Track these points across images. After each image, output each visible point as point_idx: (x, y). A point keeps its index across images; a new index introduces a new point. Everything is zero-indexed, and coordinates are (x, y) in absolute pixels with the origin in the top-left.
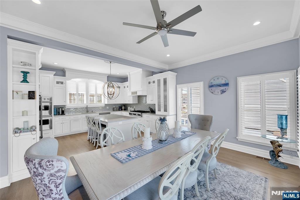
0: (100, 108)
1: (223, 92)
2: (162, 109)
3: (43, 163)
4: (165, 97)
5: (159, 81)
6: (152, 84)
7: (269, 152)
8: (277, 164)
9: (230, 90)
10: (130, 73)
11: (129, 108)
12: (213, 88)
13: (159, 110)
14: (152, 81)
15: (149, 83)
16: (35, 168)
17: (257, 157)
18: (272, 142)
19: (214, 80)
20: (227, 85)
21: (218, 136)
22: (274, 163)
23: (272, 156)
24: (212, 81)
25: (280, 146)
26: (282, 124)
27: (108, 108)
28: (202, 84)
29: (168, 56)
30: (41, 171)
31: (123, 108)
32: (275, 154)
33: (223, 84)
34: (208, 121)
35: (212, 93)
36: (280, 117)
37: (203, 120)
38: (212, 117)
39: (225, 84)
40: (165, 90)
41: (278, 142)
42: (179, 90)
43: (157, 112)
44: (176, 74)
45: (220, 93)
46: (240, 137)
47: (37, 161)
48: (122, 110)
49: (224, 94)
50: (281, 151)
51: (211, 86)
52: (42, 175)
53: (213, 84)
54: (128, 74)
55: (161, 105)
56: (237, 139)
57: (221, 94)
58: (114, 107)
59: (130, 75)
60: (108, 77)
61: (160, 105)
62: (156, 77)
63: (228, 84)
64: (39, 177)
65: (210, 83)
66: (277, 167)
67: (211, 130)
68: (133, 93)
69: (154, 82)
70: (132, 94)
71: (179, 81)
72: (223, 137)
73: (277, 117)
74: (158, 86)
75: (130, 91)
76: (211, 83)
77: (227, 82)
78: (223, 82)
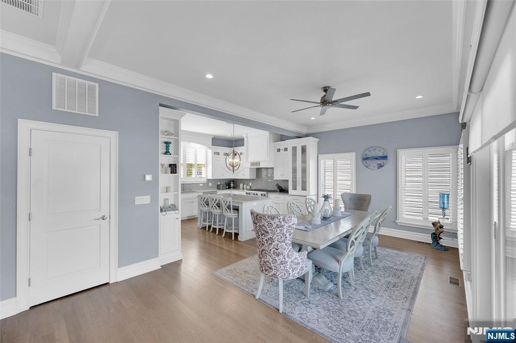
0: (201, 185)
1: (380, 166)
2: (299, 187)
3: (286, 218)
4: (304, 171)
5: (294, 149)
6: (282, 152)
7: (430, 235)
8: (438, 247)
9: (389, 164)
10: (248, 135)
11: (241, 185)
12: (368, 162)
13: (295, 188)
14: (282, 148)
15: (279, 150)
16: (280, 222)
17: (419, 242)
18: (434, 224)
19: (370, 151)
20: (385, 157)
21: (379, 216)
22: (435, 246)
23: (434, 238)
24: (367, 152)
25: (441, 227)
26: (443, 203)
27: (210, 184)
28: (353, 155)
29: (313, 118)
30: (283, 223)
31: (232, 185)
32: (436, 237)
33: (380, 157)
34: (365, 200)
35: (367, 167)
36: (442, 196)
37: (359, 200)
38: (370, 196)
39: (382, 157)
40: (304, 161)
41: (439, 223)
42: (322, 162)
43: (291, 191)
44: (318, 140)
45: (376, 167)
46: (400, 221)
47: (282, 217)
48: (230, 188)
49: (382, 169)
50: (442, 232)
51: (366, 159)
52: (283, 226)
53: (368, 156)
54: (244, 136)
55: (298, 182)
56: (397, 223)
57: (378, 168)
58: (219, 183)
59: (247, 137)
60: (212, 139)
61: (296, 181)
62: (289, 144)
63: (387, 157)
64: (280, 228)
65: (364, 155)
66: (438, 249)
67: (369, 210)
68: (252, 164)
69: (286, 149)
70: (251, 166)
71: (321, 150)
72: (386, 214)
73: (439, 195)
74: (293, 155)
75: (247, 160)
76: (366, 154)
77: (385, 155)
78: (381, 154)
